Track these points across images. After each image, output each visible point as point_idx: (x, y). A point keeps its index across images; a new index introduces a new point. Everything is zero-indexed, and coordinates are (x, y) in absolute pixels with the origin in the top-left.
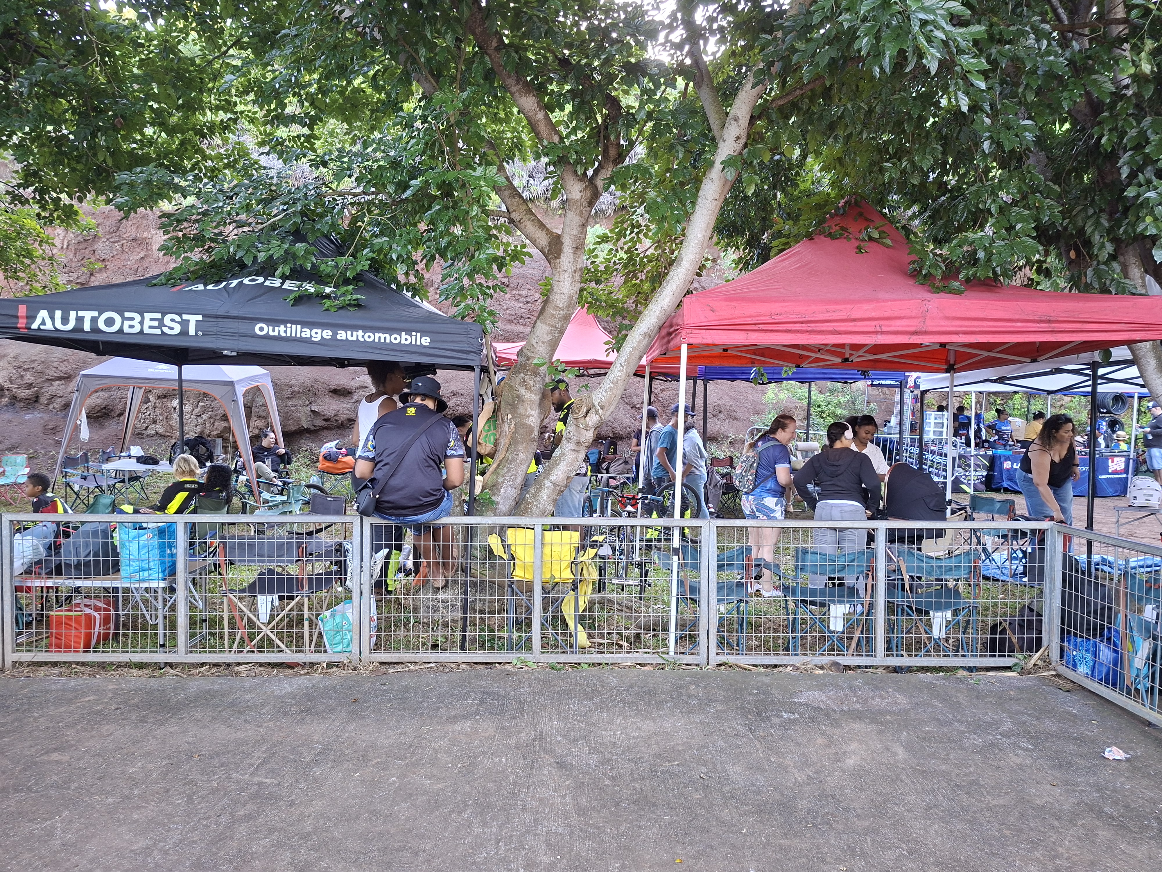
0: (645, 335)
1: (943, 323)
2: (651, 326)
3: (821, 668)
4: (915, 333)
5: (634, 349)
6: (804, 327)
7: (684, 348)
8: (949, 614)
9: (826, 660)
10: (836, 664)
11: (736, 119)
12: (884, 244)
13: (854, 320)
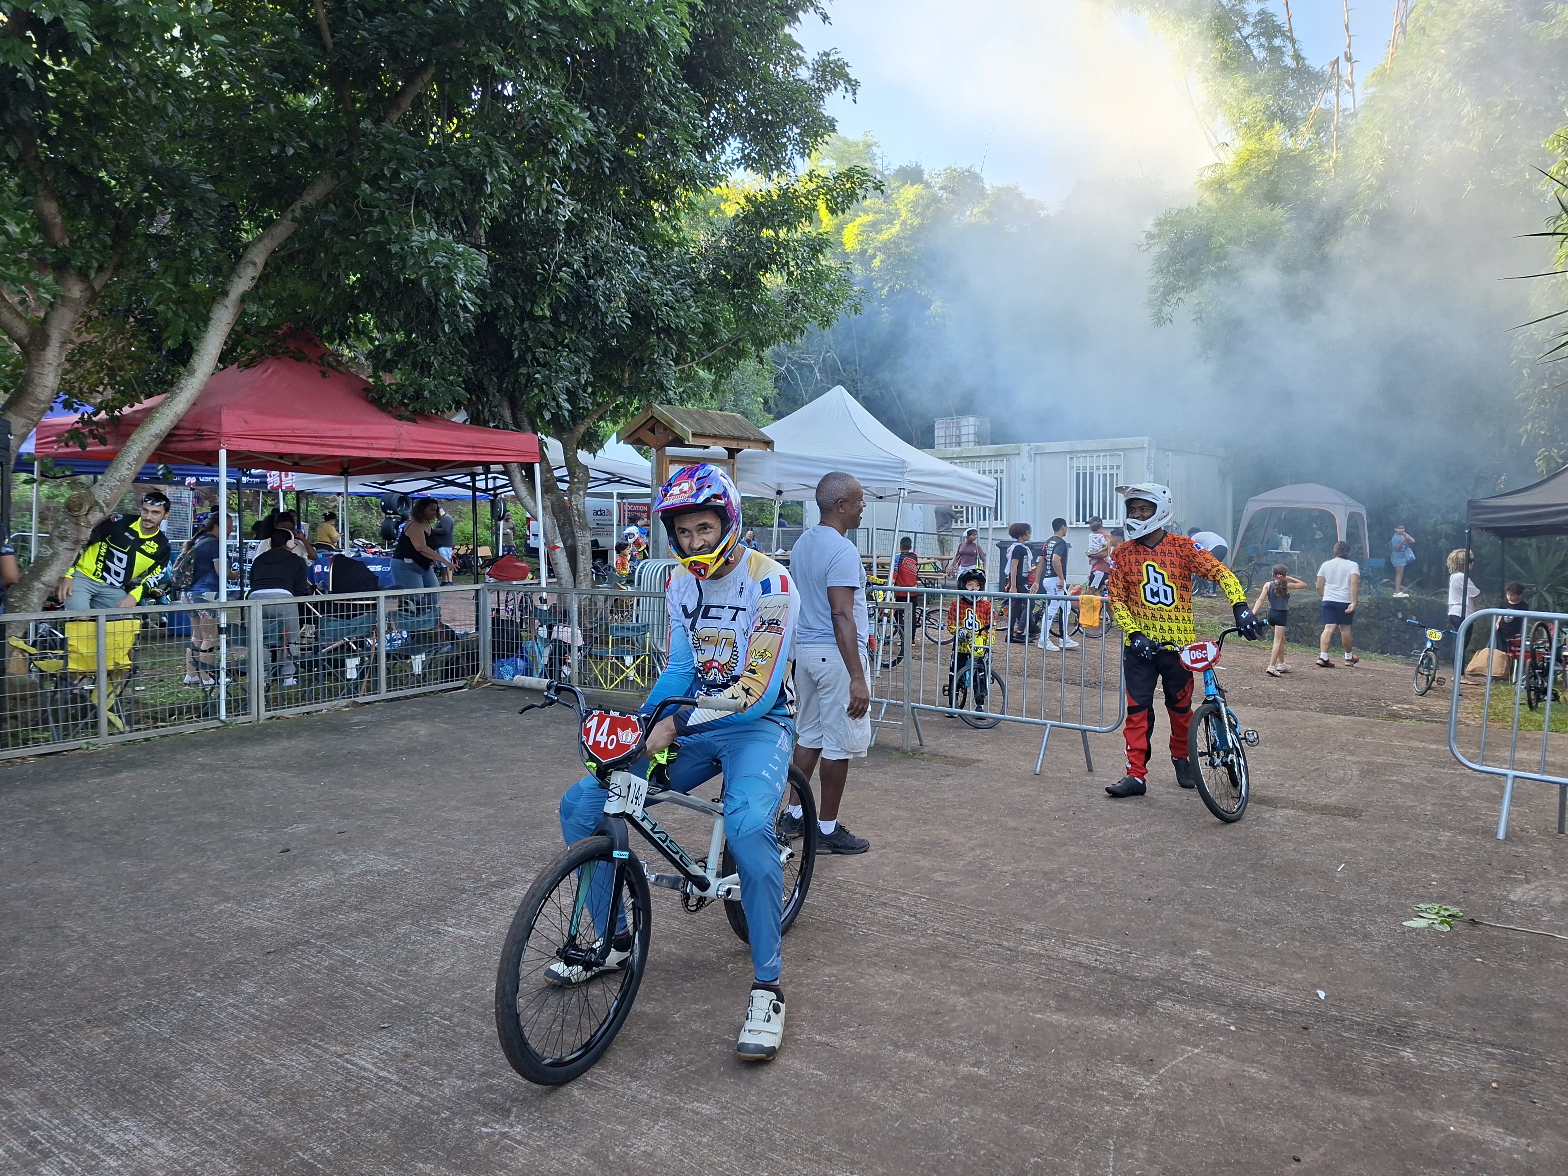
0: (157, 436)
1: (412, 444)
2: (163, 428)
3: (347, 706)
4: (394, 450)
5: (145, 449)
6: (318, 441)
7: (223, 454)
8: (424, 656)
9: (344, 702)
10: (355, 702)
11: (255, 264)
12: (338, 371)
13: (353, 438)
